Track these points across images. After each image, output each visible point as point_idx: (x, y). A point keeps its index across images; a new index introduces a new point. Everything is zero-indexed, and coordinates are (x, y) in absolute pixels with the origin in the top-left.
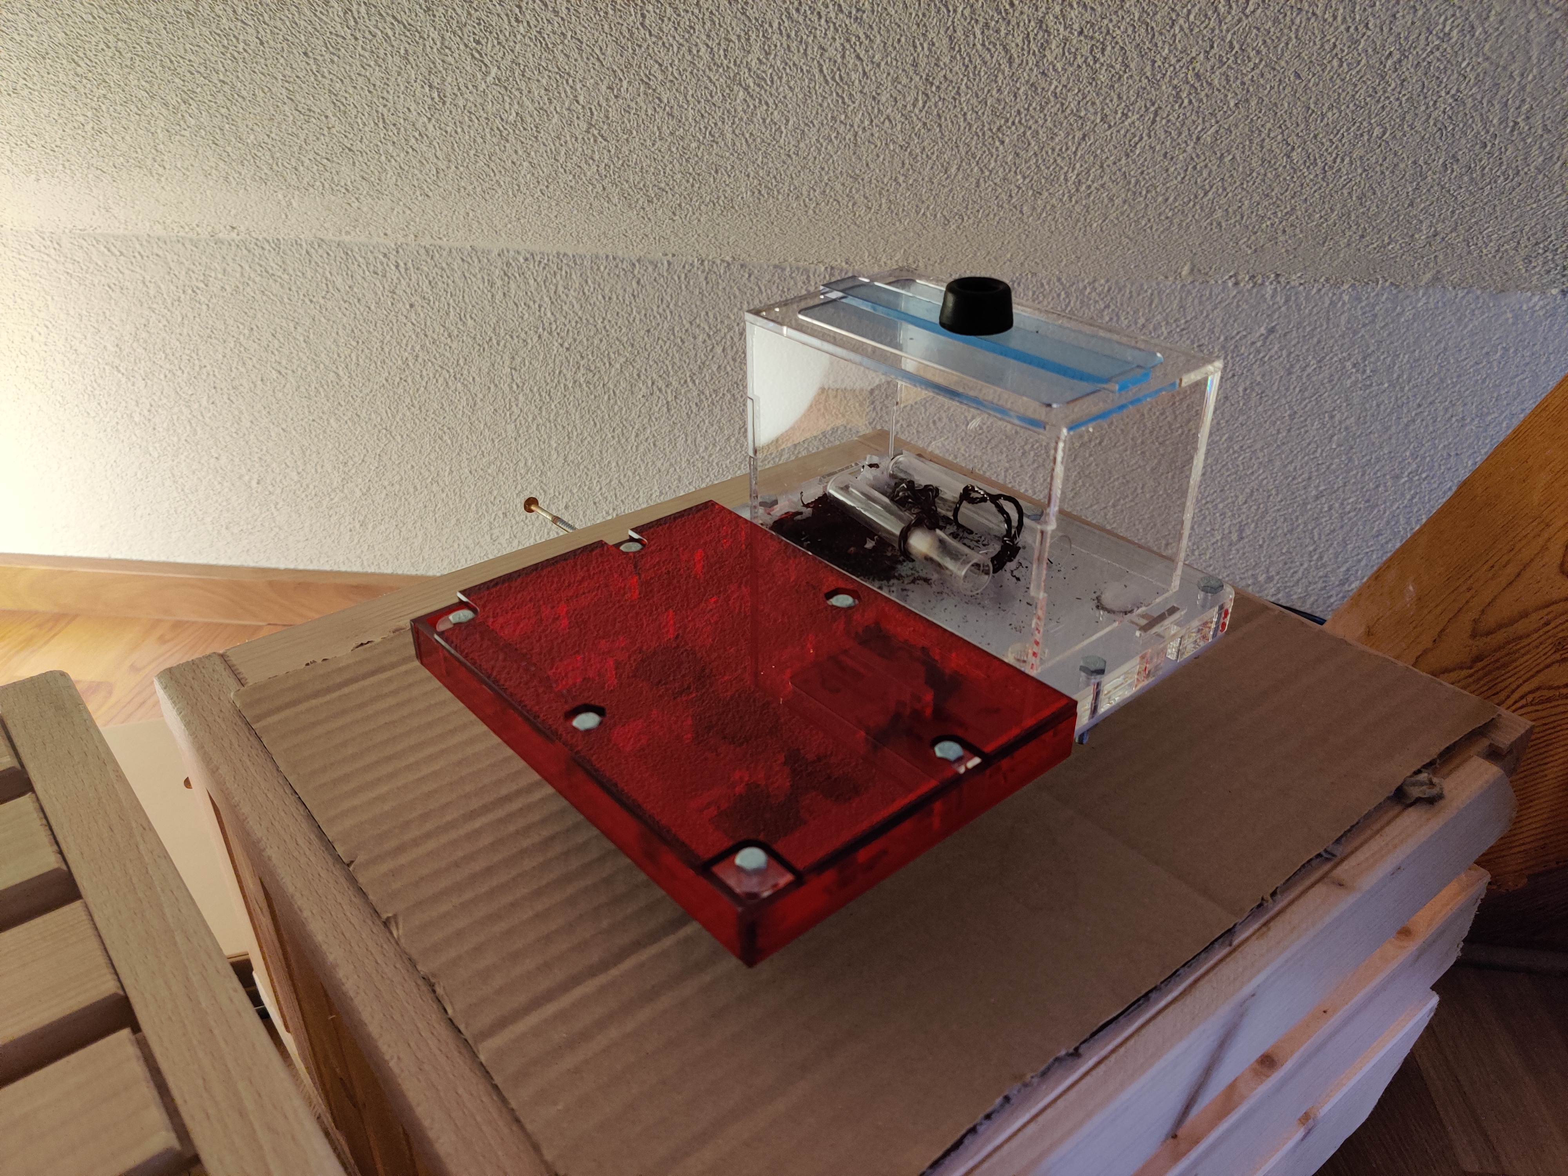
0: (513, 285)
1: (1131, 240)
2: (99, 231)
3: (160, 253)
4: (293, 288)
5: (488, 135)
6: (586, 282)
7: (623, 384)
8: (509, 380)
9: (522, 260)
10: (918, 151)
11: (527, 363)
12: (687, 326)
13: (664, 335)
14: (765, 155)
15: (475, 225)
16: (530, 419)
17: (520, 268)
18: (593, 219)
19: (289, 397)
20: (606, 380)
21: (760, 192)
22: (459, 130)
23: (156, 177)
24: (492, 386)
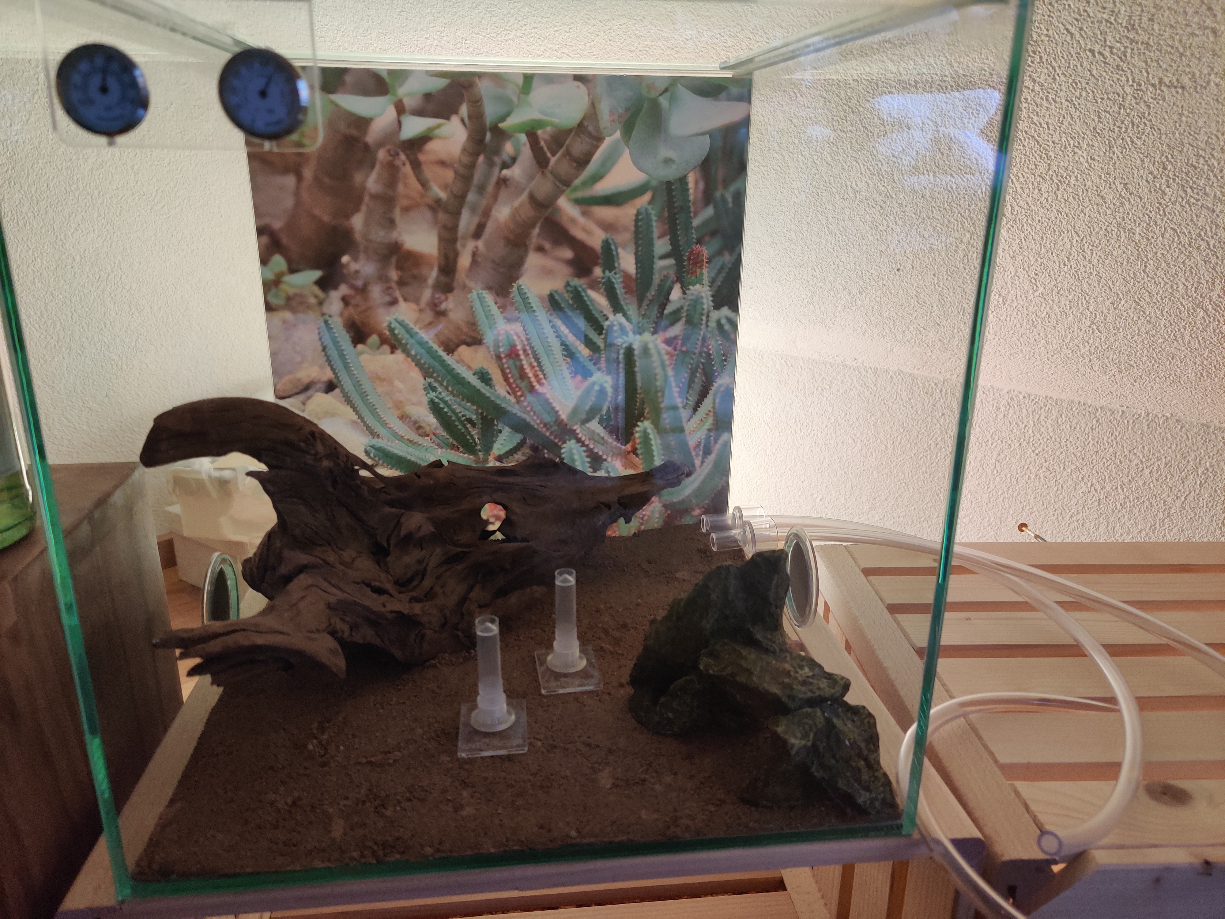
0: (1011, 411)
2: (785, 352)
3: (812, 368)
4: (877, 395)
5: (1025, 324)
6: (1061, 416)
7: (1070, 482)
8: (993, 467)
9: (1021, 397)
11: (1007, 459)
12: (1127, 453)
13: (1108, 456)
14: (1211, 352)
15: (998, 373)
16: (1000, 493)
17: (1019, 402)
18: (1076, 378)
19: (854, 455)
20: (1058, 477)
21: (1201, 374)
22: (1008, 319)
24: (981, 469)
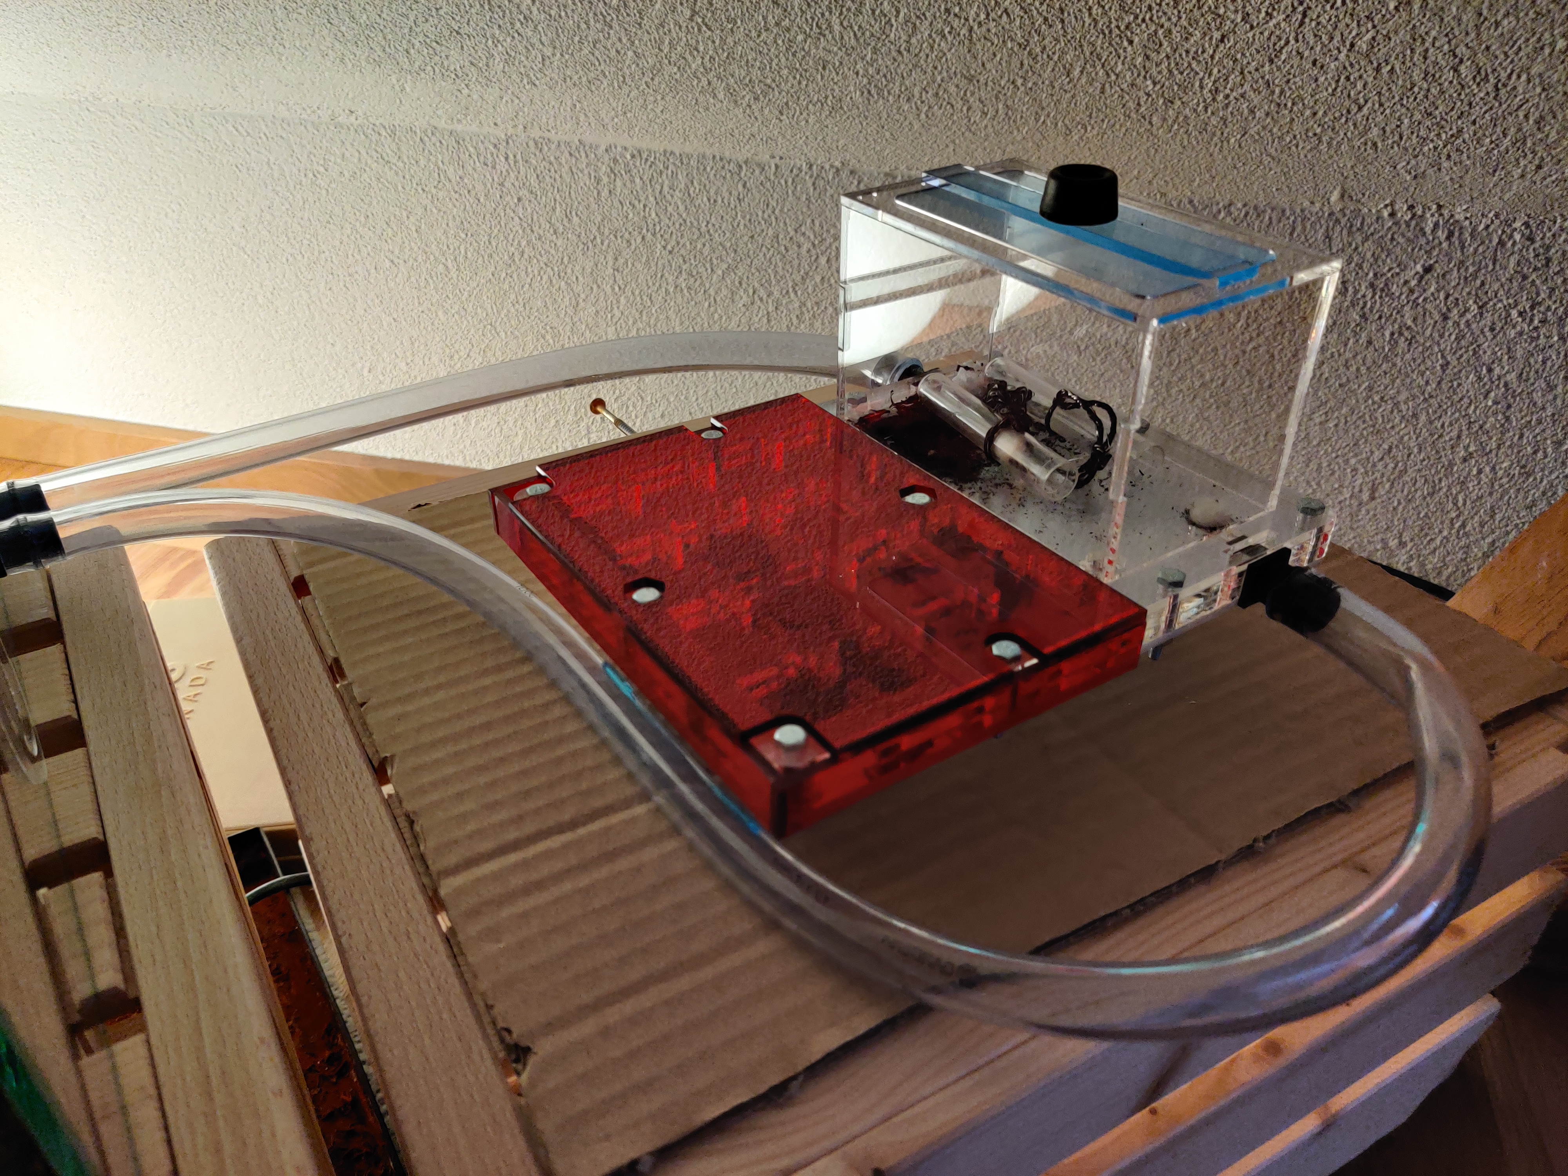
0: (619, 183)
1: (1273, 159)
2: (227, 110)
3: (284, 135)
4: (407, 177)
5: (592, 21)
6: (692, 183)
7: (724, 292)
8: (611, 282)
9: (629, 157)
10: (1038, 50)
11: (630, 265)
12: (792, 233)
13: (768, 241)
14: (875, 50)
15: (582, 118)
16: (631, 322)
17: (627, 165)
18: (699, 116)
19: (401, 287)
20: (707, 285)
21: (869, 92)
22: (563, 14)
23: (277, 56)
24: (595, 287)
